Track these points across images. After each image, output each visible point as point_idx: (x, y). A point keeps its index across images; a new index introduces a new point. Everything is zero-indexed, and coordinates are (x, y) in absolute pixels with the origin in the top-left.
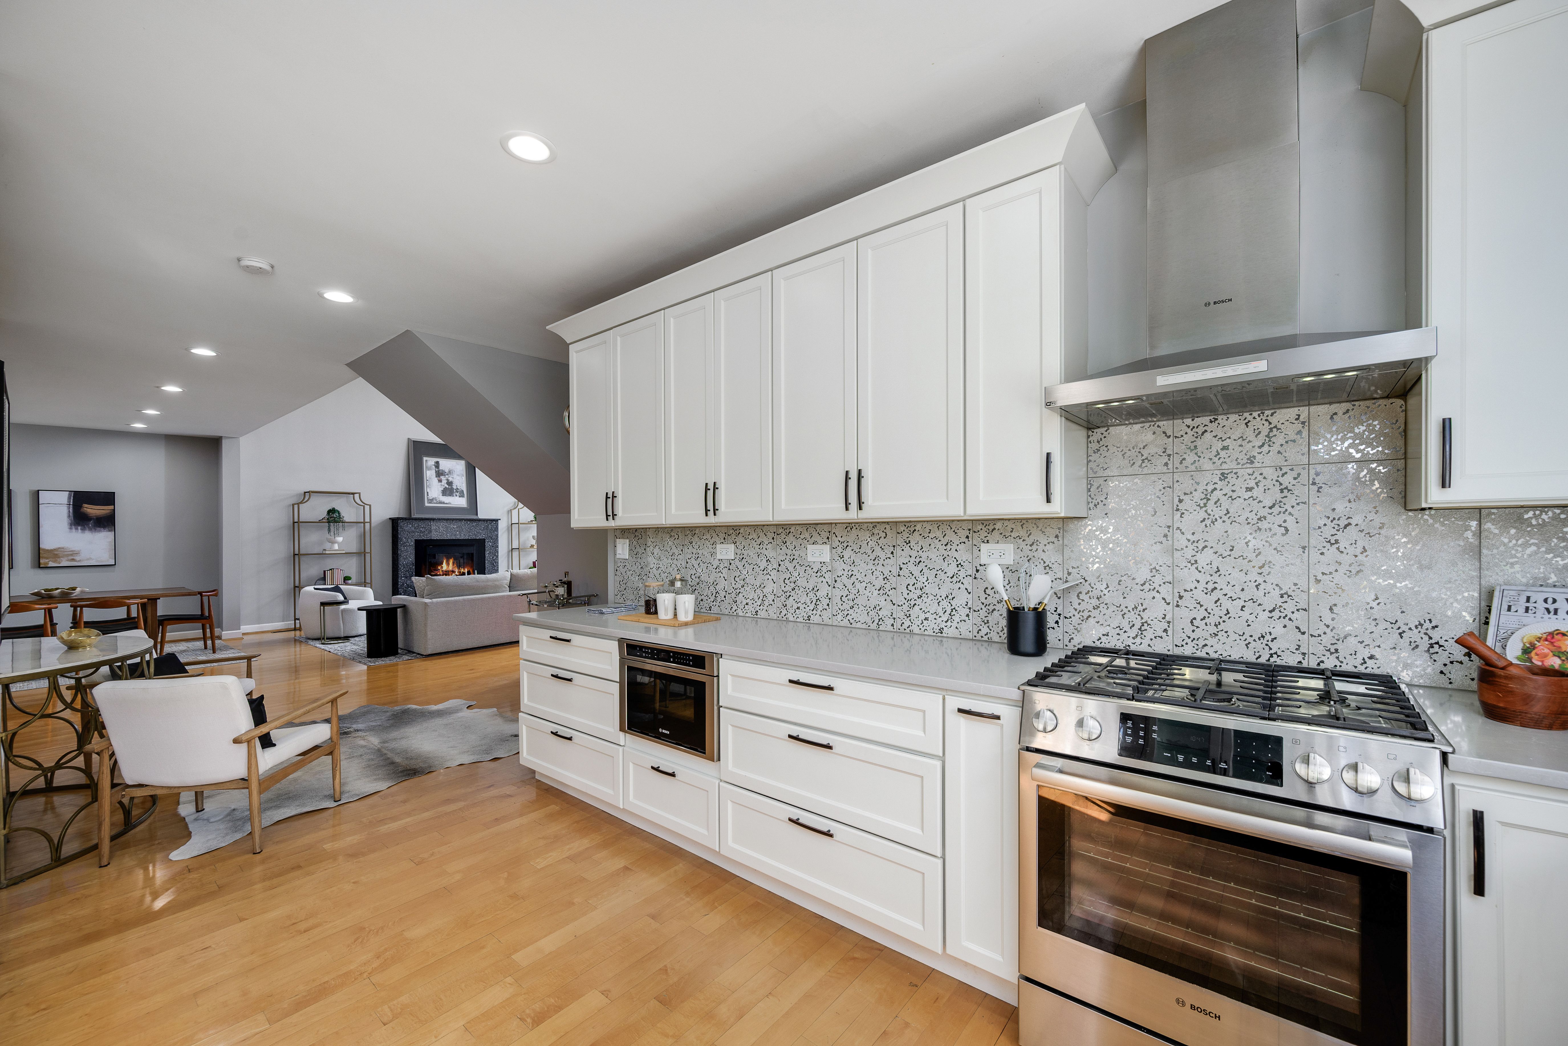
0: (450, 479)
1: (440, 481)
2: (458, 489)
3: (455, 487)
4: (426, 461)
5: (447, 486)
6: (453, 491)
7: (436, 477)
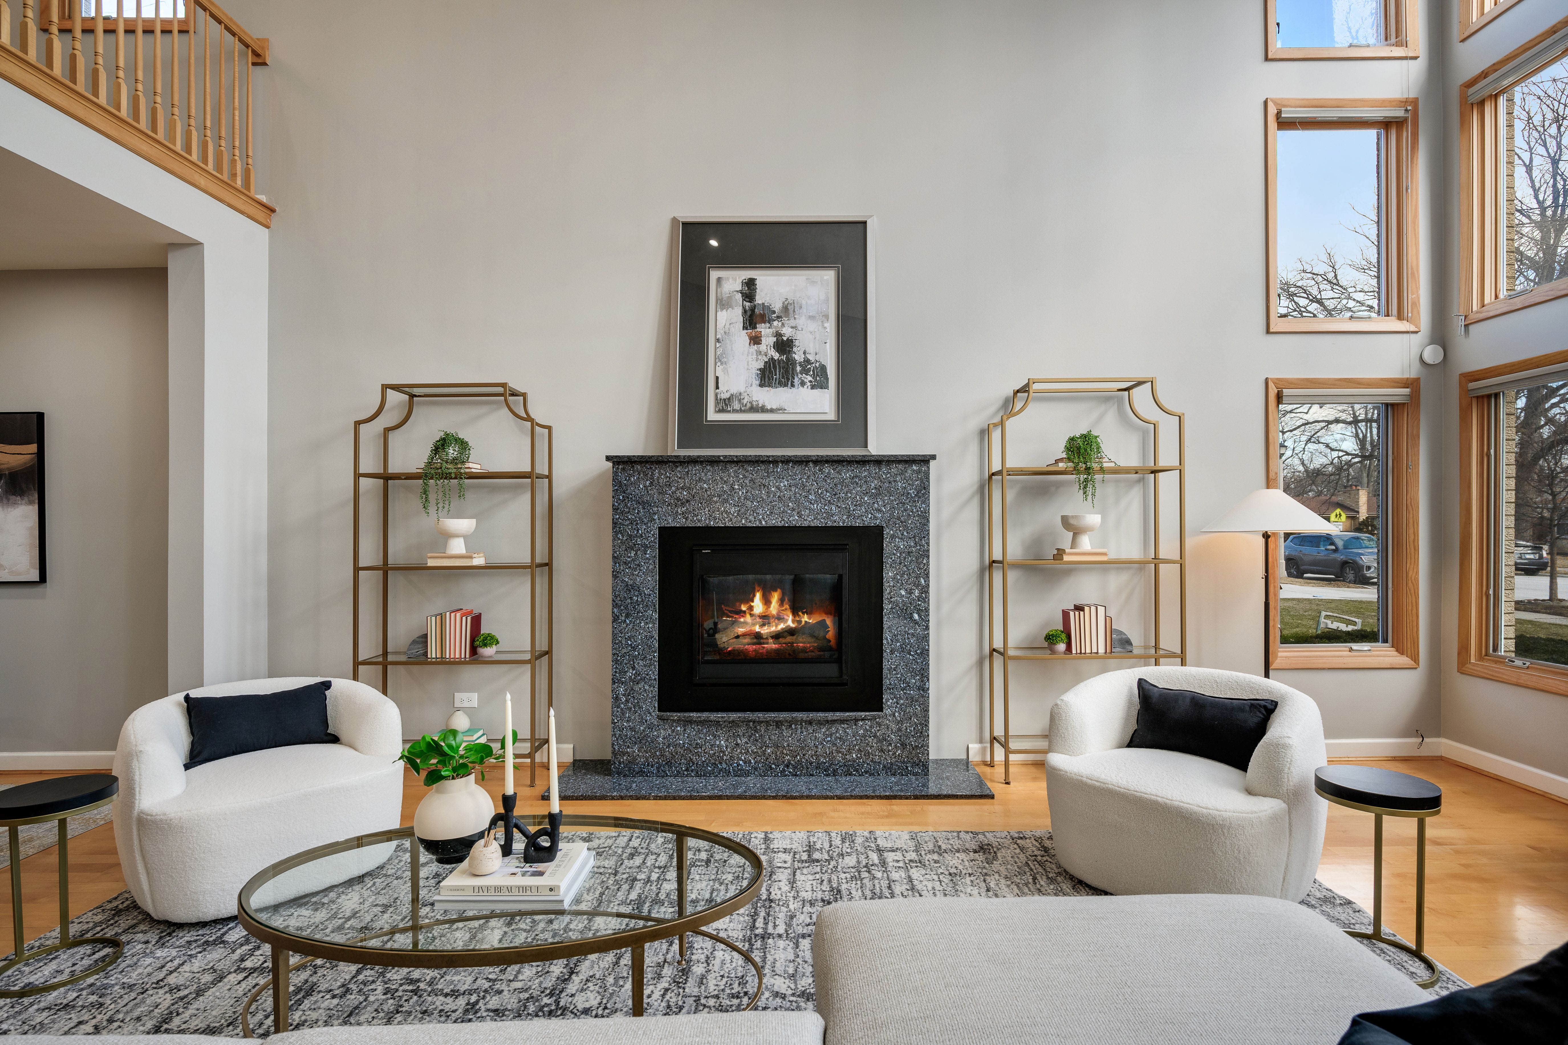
0: (787, 332)
1: (756, 340)
2: (808, 361)
3: (798, 357)
4: (719, 280)
5: (776, 356)
6: (794, 369)
7: (745, 328)
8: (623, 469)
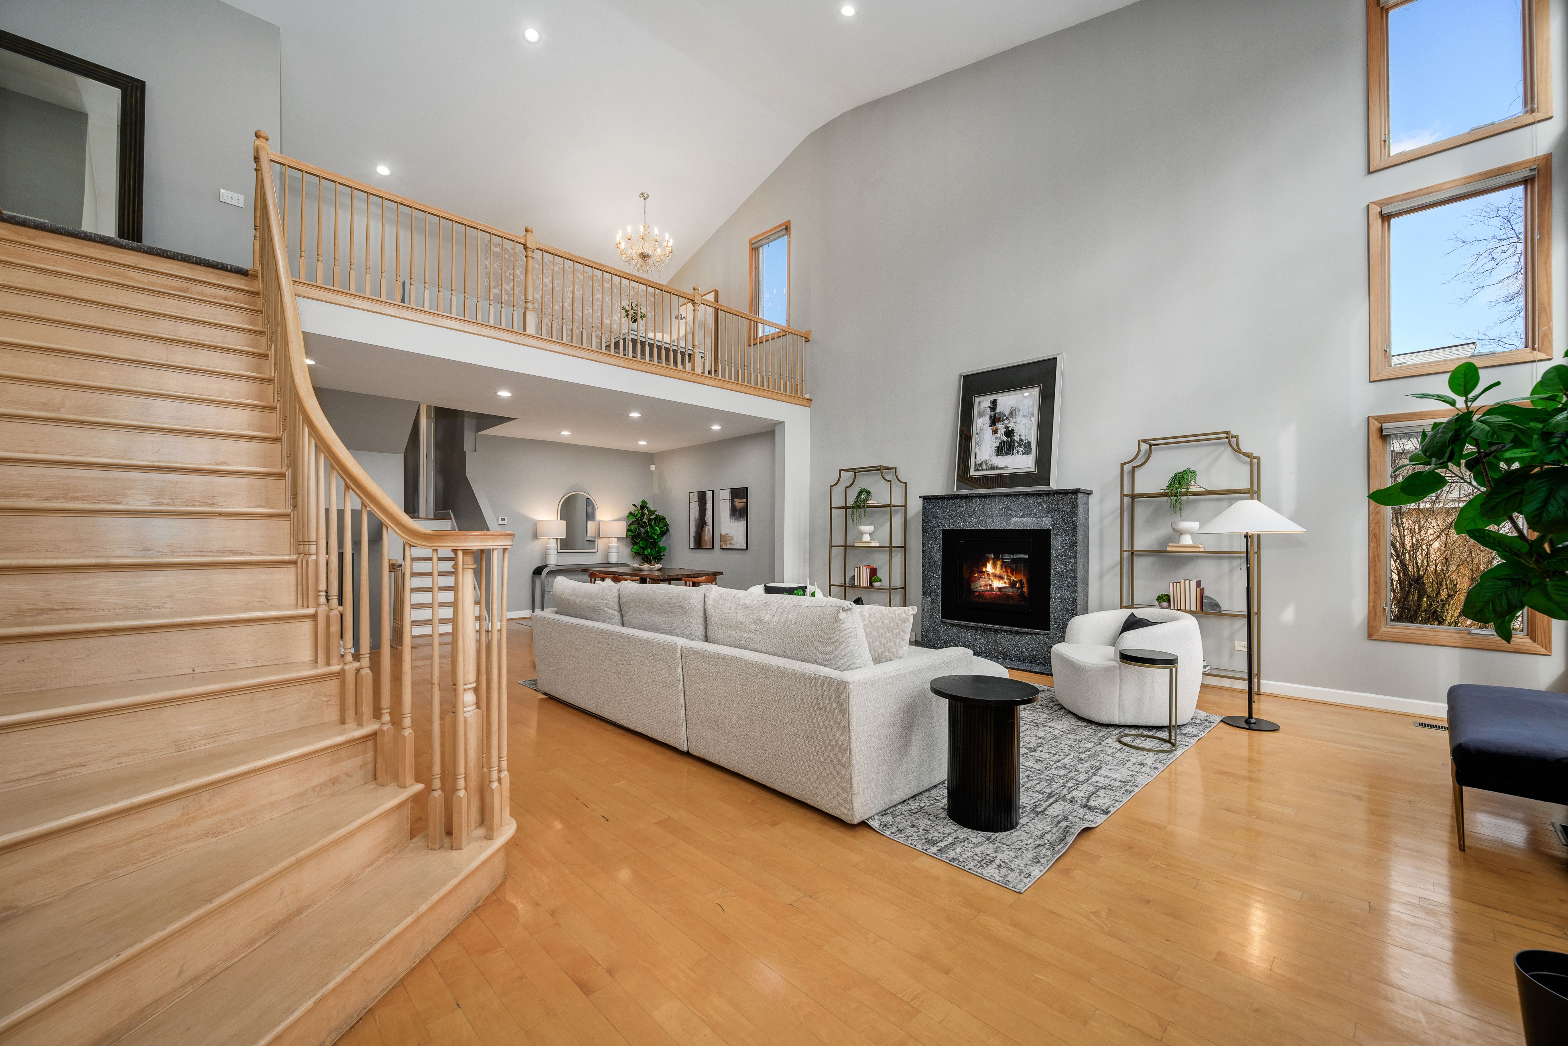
0: (1011, 425)
1: (995, 432)
2: (1021, 440)
3: (1016, 438)
4: (979, 402)
5: (1005, 439)
6: (1014, 445)
7: (990, 426)
8: (927, 502)
